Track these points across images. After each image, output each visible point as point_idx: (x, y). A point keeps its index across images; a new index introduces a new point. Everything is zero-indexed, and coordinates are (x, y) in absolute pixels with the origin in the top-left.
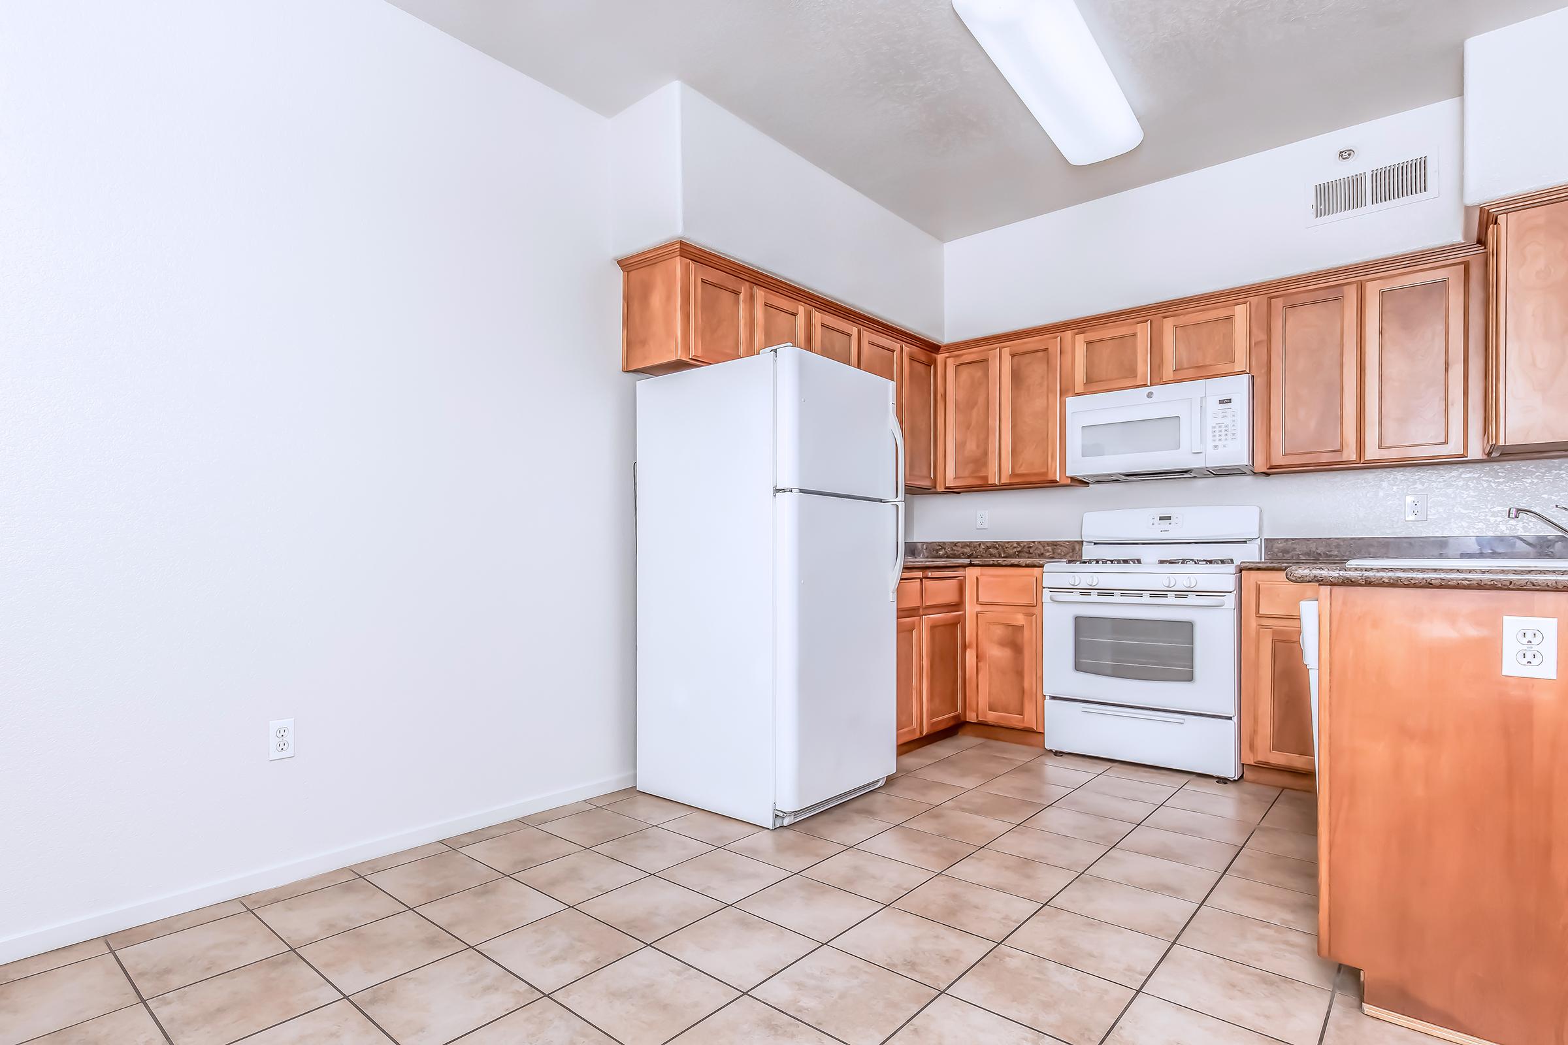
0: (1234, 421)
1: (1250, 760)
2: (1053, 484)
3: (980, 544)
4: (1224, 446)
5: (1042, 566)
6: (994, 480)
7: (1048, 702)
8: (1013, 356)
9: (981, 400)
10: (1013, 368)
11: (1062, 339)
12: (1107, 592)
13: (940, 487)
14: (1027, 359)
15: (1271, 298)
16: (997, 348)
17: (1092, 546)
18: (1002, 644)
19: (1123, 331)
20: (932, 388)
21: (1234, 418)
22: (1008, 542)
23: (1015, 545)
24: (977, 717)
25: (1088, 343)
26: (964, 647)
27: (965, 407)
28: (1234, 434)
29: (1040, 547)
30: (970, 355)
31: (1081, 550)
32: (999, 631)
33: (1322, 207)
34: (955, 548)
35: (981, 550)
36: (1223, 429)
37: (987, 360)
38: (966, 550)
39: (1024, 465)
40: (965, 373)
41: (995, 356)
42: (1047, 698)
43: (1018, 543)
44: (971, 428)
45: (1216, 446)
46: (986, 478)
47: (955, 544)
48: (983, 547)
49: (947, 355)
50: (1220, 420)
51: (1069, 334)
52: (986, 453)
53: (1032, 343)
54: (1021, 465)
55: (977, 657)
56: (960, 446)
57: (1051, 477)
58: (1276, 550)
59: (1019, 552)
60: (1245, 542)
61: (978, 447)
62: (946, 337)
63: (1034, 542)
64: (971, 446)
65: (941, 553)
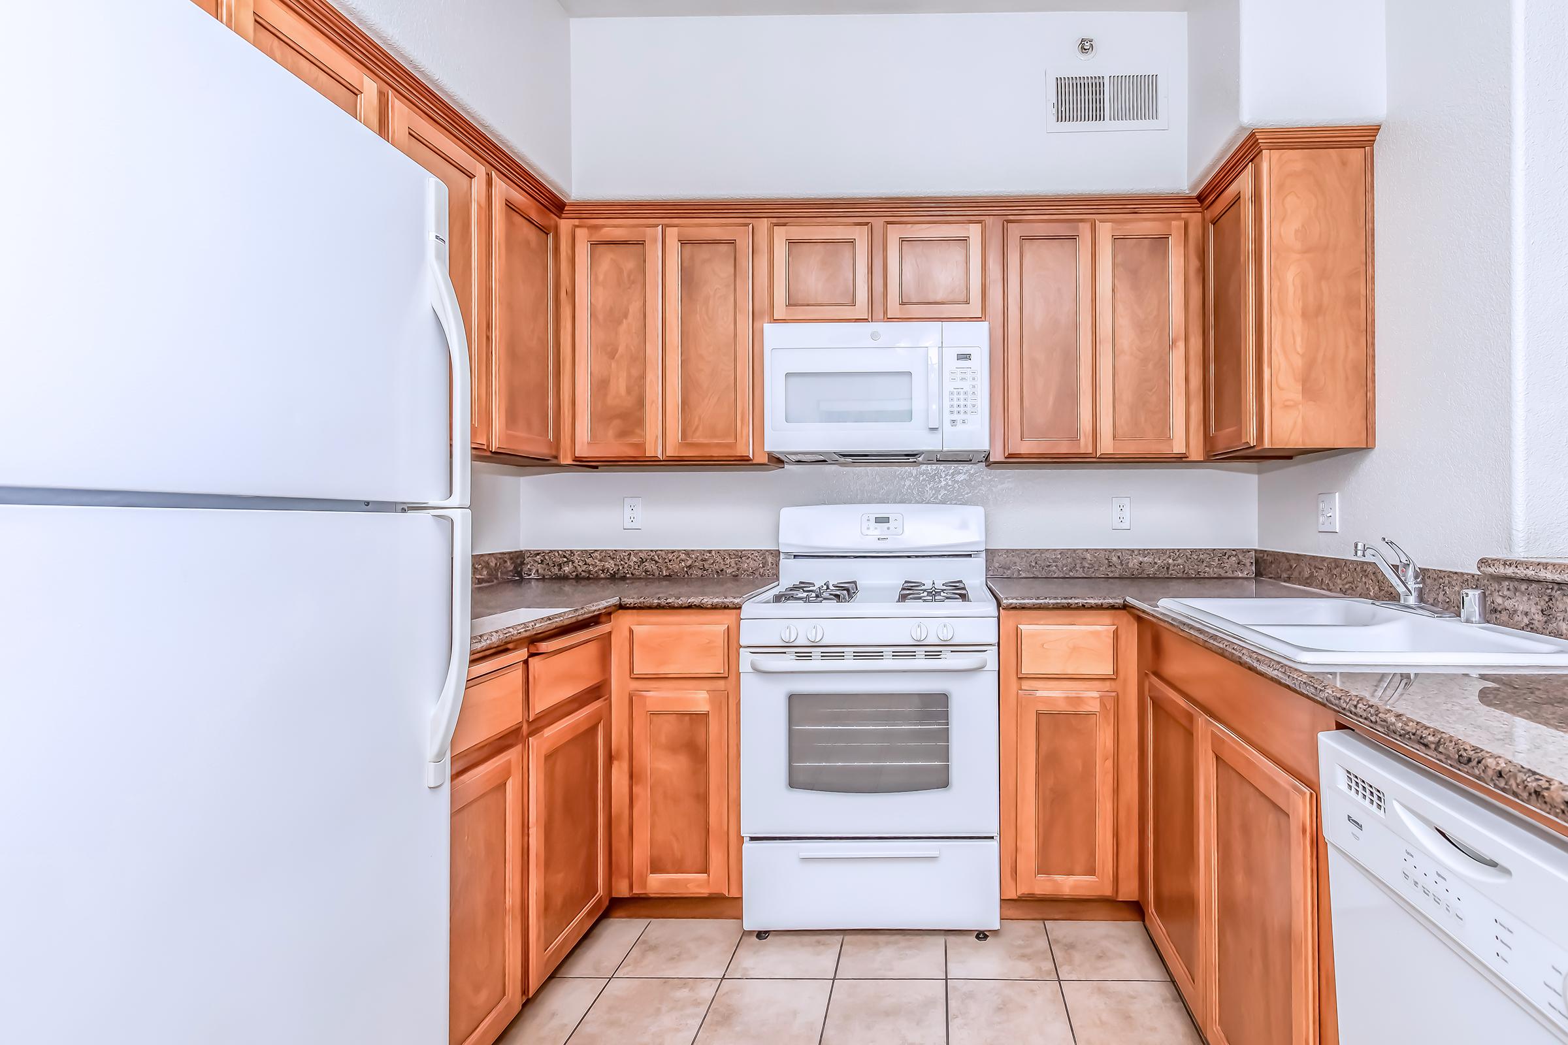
0: (974, 387)
1: (1012, 895)
2: (743, 462)
3: (630, 554)
4: (964, 422)
5: (738, 608)
6: (654, 449)
7: (748, 846)
8: (683, 243)
9: (634, 308)
10: (685, 265)
11: (755, 227)
12: (833, 652)
13: (565, 457)
14: (704, 252)
15: (1009, 221)
16: (657, 226)
17: (793, 561)
18: (673, 748)
19: (839, 232)
20: (550, 275)
21: (974, 383)
22: (673, 552)
23: (683, 556)
24: (631, 887)
25: (791, 243)
26: (610, 758)
27: (608, 319)
28: (974, 406)
29: (719, 559)
30: (615, 230)
31: (777, 564)
32: (667, 728)
33: (1063, 109)
34: (589, 561)
35: (632, 564)
36: (962, 397)
37: (642, 243)
38: (607, 565)
39: (700, 428)
40: (608, 257)
41: (655, 240)
42: (746, 839)
43: (687, 553)
44: (617, 356)
45: (954, 421)
46: (641, 446)
47: (591, 554)
48: (635, 559)
49: (576, 222)
50: (959, 384)
51: (763, 225)
52: (641, 403)
53: (712, 229)
54: (698, 426)
55: (631, 777)
56: (601, 386)
57: (740, 451)
58: (998, 564)
59: (690, 567)
60: (970, 556)
61: (629, 391)
62: (575, 190)
63: (710, 552)
64: (619, 386)
65: (567, 569)
